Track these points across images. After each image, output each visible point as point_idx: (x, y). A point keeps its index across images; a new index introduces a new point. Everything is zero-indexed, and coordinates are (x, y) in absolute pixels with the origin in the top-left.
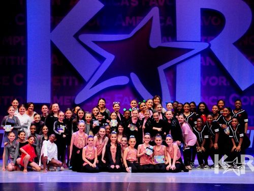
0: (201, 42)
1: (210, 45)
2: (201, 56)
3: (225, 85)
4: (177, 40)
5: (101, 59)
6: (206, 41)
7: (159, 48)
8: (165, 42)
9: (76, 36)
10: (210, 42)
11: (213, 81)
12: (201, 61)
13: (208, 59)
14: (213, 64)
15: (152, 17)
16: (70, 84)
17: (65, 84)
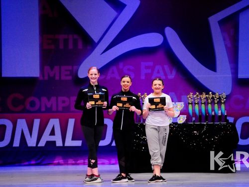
16: (71, 47)
17: (61, 47)
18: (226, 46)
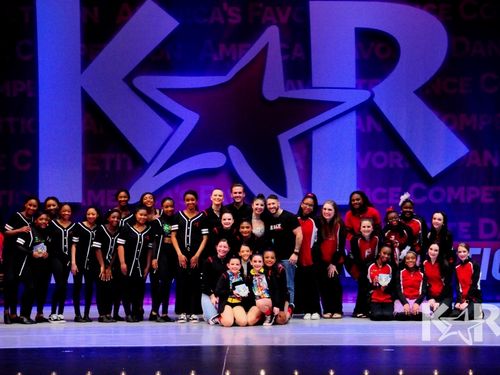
0: (356, 88)
1: (373, 95)
2: (357, 114)
3: (401, 166)
4: (314, 86)
5: (174, 121)
6: (366, 87)
7: (281, 100)
8: (290, 89)
9: (128, 80)
10: (374, 89)
11: (380, 160)
12: (357, 124)
13: (370, 120)
14: (379, 129)
15: (267, 45)
16: (118, 168)
17: (108, 168)
18: (298, 167)
